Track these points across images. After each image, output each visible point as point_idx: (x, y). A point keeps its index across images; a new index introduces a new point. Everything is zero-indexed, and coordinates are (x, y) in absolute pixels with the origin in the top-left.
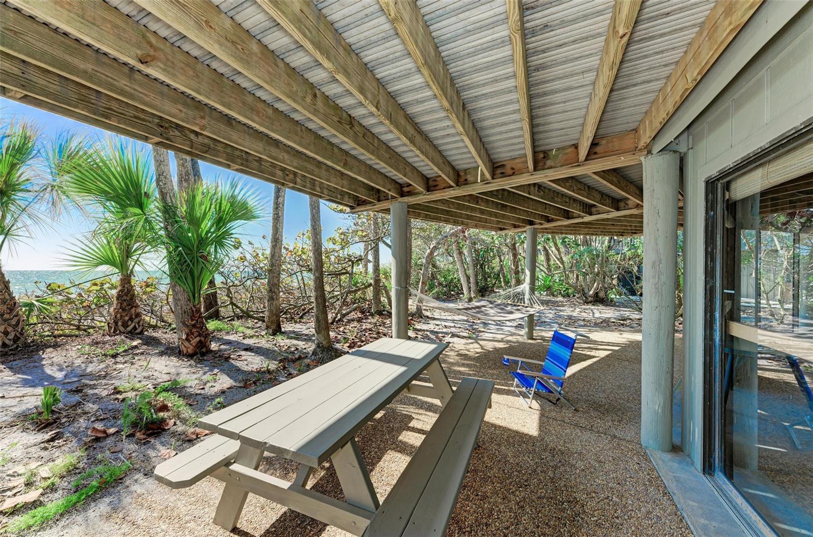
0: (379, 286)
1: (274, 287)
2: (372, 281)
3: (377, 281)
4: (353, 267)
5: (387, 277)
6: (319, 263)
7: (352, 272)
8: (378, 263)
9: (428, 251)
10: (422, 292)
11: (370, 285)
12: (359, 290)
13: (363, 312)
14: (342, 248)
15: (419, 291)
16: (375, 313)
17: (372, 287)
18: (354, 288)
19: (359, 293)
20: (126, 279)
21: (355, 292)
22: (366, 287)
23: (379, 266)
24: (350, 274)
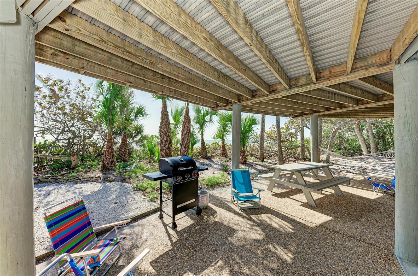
0: (304, 147)
1: (262, 146)
2: (300, 145)
3: (303, 145)
4: (291, 139)
5: (308, 143)
6: (280, 136)
7: (291, 140)
8: (304, 137)
9: (334, 130)
10: (329, 150)
11: (299, 146)
12: (294, 148)
13: (295, 158)
14: (287, 131)
15: (328, 150)
16: (302, 159)
17: (300, 148)
18: (291, 148)
19: (293, 150)
20: (223, 143)
21: (292, 149)
22: (297, 148)
23: (304, 138)
24: (290, 141)
